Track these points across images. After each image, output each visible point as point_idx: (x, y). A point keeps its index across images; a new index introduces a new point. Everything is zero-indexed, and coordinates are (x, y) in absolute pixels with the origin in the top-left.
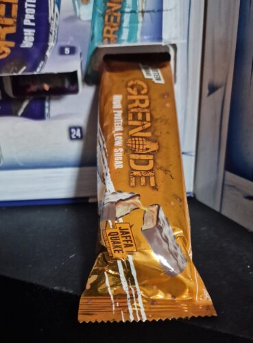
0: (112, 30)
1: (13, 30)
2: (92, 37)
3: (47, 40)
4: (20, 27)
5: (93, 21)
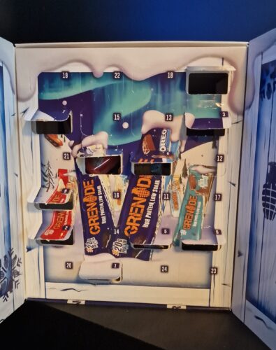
0: (188, 222)
2: (178, 225)
3: (156, 224)
4: (144, 218)
5: (179, 218)
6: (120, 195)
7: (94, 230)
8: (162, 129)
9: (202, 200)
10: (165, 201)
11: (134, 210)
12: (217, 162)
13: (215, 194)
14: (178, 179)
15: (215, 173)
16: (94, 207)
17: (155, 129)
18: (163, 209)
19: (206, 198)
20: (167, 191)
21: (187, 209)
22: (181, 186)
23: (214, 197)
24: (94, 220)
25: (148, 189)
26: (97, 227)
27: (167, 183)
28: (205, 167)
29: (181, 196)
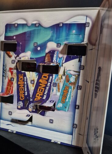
0: (64, 99)
1: (42, 95)
2: (59, 100)
3: (49, 98)
4: (44, 94)
5: (60, 96)
6: (34, 82)
7: (22, 98)
8: (55, 51)
9: (71, 88)
10: (54, 87)
11: (39, 90)
12: (80, 69)
13: (78, 86)
14: (60, 77)
15: (79, 75)
16: (22, 87)
17: (52, 51)
18: (53, 91)
19: (73, 88)
20: (55, 82)
21: (64, 92)
22: (62, 80)
23: (78, 87)
24: (22, 93)
25: (46, 80)
26: (23, 97)
27: (55, 78)
28: (74, 71)
29: (61, 85)
